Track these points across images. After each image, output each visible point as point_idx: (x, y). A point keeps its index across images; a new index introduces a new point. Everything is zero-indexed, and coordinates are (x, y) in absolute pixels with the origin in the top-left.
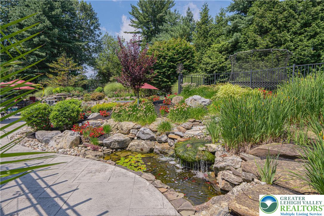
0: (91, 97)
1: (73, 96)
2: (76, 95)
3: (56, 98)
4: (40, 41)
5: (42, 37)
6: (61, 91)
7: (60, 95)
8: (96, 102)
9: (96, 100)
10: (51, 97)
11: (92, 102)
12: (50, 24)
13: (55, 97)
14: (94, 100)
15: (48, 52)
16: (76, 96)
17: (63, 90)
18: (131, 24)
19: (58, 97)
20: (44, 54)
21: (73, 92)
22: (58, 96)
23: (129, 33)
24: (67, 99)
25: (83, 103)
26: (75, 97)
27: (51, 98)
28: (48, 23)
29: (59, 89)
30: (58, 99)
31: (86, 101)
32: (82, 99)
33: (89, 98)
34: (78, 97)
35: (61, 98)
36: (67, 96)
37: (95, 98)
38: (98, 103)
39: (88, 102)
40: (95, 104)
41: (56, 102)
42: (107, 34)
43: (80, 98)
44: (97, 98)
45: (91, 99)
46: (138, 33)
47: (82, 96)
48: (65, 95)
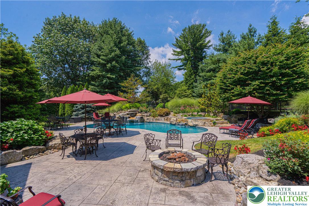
0: (158, 113)
1: (141, 112)
3: (128, 114)
4: (111, 66)
5: (114, 63)
6: (130, 108)
8: (163, 118)
11: (159, 118)
12: (119, 53)
13: (127, 113)
14: (161, 116)
15: (117, 75)
16: (144, 112)
17: (131, 106)
18: (173, 53)
19: (130, 113)
20: (114, 77)
21: (141, 108)
22: (130, 112)
23: (172, 60)
24: (137, 115)
25: (152, 119)
27: (124, 114)
28: (118, 52)
29: (128, 106)
31: (154, 117)
32: (150, 115)
33: (156, 114)
34: (146, 112)
35: (132, 114)
36: (137, 112)
37: (162, 114)
38: (166, 119)
39: (156, 118)
40: (163, 120)
41: (129, 117)
42: (156, 61)
43: (148, 114)
44: (164, 113)
45: (159, 115)
46: (179, 59)
47: (149, 112)
48: (135, 111)
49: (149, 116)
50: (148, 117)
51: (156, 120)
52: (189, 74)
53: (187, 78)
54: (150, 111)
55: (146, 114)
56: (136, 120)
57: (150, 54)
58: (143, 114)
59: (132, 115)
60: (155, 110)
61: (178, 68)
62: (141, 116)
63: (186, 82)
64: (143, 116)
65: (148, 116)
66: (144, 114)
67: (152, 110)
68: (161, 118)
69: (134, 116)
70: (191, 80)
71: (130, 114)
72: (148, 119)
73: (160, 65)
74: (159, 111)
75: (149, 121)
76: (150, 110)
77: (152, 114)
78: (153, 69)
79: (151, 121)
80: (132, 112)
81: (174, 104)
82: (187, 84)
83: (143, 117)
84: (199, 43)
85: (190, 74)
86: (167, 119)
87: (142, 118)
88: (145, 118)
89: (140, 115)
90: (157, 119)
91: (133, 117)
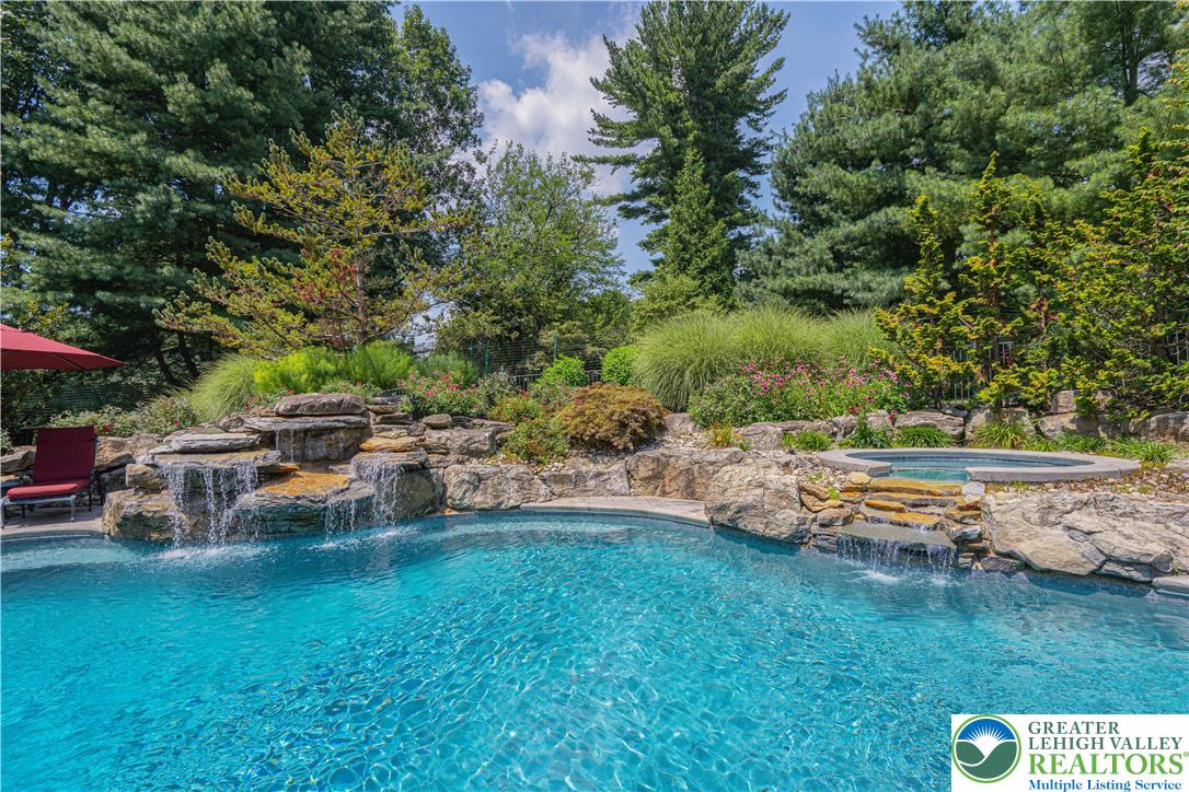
1: (418, 414)
2: (441, 410)
3: (268, 439)
6: (319, 378)
7: (313, 411)
8: (617, 466)
9: (618, 442)
10: (226, 429)
13: (265, 424)
14: (600, 447)
16: (445, 418)
17: (331, 367)
19: (295, 425)
22: (290, 414)
24: (373, 442)
25: (517, 478)
26: (434, 427)
29: (300, 366)
30: (292, 447)
31: (530, 456)
32: (498, 444)
33: (553, 428)
34: (461, 419)
35: (318, 433)
36: (373, 419)
37: (605, 429)
38: (643, 472)
39: (554, 466)
40: (620, 484)
41: (270, 475)
42: (515, 148)
43: (481, 435)
44: (623, 425)
45: (575, 441)
46: (626, 161)
47: (482, 416)
48: (351, 409)
49: (490, 454)
50: (475, 465)
51: (557, 489)
52: (698, 214)
53: (687, 237)
54: (495, 410)
55: (456, 437)
56: (346, 504)
57: (482, 116)
58: (433, 437)
59: (321, 448)
60: (531, 402)
61: (623, 203)
62: (402, 459)
63: (683, 259)
64: (429, 450)
65: (478, 454)
66: (445, 434)
67: (510, 403)
68: (592, 468)
69: (338, 461)
70: (704, 247)
71: (286, 433)
72: (478, 481)
73: (535, 171)
74: (568, 410)
75: (490, 502)
76: (491, 401)
77: (517, 434)
78: (500, 196)
79: (512, 498)
80: (319, 422)
81: (682, 349)
82: (685, 268)
83: (433, 458)
84: (728, 74)
85: (703, 215)
86: (656, 476)
87: (415, 471)
88: (453, 475)
89: (395, 443)
90: (560, 479)
91: (324, 463)
